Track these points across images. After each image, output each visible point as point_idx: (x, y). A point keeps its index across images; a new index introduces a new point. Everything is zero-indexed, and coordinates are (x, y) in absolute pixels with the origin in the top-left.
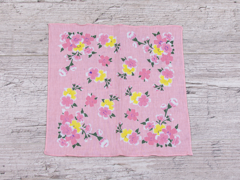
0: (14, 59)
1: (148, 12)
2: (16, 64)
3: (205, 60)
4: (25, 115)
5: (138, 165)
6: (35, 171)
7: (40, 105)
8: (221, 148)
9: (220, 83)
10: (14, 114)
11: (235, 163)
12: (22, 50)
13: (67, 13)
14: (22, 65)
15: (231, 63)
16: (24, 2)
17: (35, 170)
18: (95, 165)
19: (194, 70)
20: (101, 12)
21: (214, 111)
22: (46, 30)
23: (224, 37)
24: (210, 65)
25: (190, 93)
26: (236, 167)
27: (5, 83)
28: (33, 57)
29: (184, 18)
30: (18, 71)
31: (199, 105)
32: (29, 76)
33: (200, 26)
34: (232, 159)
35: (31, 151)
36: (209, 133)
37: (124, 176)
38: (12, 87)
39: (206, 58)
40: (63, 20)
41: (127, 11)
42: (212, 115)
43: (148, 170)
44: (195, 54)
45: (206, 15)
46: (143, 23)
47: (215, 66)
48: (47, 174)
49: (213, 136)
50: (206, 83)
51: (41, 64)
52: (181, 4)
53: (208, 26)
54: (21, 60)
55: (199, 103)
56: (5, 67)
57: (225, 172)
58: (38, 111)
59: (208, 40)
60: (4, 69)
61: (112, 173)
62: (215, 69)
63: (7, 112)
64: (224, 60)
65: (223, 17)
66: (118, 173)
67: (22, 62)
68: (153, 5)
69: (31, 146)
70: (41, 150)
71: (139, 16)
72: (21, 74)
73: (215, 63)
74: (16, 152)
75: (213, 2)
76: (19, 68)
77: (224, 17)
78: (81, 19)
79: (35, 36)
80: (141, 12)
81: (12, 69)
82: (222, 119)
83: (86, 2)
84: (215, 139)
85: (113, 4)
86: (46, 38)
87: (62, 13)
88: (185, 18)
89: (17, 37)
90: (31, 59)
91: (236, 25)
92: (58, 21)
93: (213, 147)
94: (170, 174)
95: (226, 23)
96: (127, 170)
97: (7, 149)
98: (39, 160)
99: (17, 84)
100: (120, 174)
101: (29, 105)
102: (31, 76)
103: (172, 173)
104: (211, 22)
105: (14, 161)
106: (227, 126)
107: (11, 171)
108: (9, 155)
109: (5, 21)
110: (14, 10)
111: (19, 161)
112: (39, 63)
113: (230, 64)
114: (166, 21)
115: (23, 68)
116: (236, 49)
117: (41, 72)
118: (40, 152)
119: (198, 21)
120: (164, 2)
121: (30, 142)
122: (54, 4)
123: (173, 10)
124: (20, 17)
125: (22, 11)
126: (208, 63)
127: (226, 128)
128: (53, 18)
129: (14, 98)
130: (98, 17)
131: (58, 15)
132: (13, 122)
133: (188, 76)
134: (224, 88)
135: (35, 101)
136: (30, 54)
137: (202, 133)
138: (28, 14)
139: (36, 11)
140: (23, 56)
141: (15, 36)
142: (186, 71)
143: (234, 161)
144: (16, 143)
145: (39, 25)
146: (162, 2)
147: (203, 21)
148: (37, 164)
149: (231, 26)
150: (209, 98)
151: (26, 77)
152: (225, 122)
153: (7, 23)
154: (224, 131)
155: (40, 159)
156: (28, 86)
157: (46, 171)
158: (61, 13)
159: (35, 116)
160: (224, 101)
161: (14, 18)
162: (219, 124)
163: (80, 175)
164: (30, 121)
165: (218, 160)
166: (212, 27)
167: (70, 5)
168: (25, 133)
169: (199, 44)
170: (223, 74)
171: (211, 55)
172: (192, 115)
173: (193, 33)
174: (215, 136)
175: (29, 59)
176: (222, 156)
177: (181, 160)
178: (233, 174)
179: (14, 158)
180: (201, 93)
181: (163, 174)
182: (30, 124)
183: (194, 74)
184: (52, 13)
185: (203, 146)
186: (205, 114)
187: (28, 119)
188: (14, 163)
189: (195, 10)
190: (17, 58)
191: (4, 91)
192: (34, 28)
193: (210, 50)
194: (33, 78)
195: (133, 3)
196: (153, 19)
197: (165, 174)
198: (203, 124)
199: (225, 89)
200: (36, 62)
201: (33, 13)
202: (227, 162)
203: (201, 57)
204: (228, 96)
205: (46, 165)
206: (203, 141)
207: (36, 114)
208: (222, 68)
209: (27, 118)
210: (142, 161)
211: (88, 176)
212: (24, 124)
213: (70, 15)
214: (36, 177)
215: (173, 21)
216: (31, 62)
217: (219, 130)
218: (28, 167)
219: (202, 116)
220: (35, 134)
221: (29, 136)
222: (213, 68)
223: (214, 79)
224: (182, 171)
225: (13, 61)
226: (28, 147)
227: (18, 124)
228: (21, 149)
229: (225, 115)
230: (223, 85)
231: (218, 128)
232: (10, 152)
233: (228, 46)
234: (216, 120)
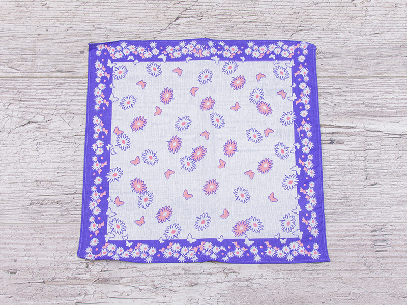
0: (36, 82)
1: (265, 6)
2: (39, 91)
3: (361, 87)
4: (53, 176)
6: (68, 271)
7: (78, 160)
8: (387, 237)
9: (386, 126)
10: (34, 173)
12: (51, 67)
13: (126, 7)
14: (49, 92)
17: (67, 269)
19: (341, 103)
20: (185, 6)
21: (376, 173)
22: (90, 35)
23: (394, 48)
24: (370, 96)
25: (335, 142)
27: (20, 122)
28: (68, 80)
29: (326, 17)
30: (42, 102)
31: (350, 163)
32: (61, 111)
33: (354, 29)
35: (61, 236)
36: (368, 211)
37: (220, 281)
38: (31, 128)
39: (364, 83)
40: (119, 18)
41: (228, 5)
42: (373, 180)
43: (261, 272)
44: (344, 77)
45: (364, 11)
46: (254, 24)
47: (379, 97)
48: (88, 276)
49: (374, 217)
50: (363, 126)
51: (81, 91)
53: (367, 30)
54: (47, 84)
56: (21, 95)
57: (394, 279)
58: (75, 169)
59: (367, 54)
60: (19, 99)
61: (200, 276)
62: (379, 104)
63: (23, 170)
64: (394, 87)
65: (392, 16)
66: (209, 275)
67: (50, 87)
69: (62, 227)
71: (248, 13)
72: (48, 107)
73: (379, 93)
74: (37, 237)
76: (44, 97)
77: (395, 16)
78: (150, 17)
79: (71, 44)
80: (252, 6)
81: (33, 100)
82: (390, 188)
84: (378, 221)
87: (119, 7)
88: (328, 17)
89: (42, 46)
90: (64, 83)
92: (111, 20)
94: (299, 279)
95: (398, 25)
96: (226, 271)
97: (21, 232)
99: (40, 123)
100: (213, 278)
101: (60, 160)
102: (65, 111)
103: (303, 278)
104: (373, 24)
105: (33, 252)
106: (398, 199)
107: (27, 269)
108: (25, 242)
109: (22, 20)
110: (38, 2)
111: (41, 252)
112: (78, 89)
113: (405, 94)
114: (294, 22)
115: (51, 97)
117: (82, 105)
119: (350, 21)
121: (60, 221)
123: (306, 4)
124: (48, 14)
126: (367, 92)
127: (396, 203)
128: (102, 15)
129: (35, 147)
130: (180, 15)
131: (112, 10)
132: (33, 187)
133: (331, 114)
134: (394, 134)
135: (70, 152)
136: (64, 75)
137: (355, 211)
138: (61, 9)
139: (74, 3)
140: (51, 77)
141: (38, 44)
142: (329, 106)
144: (36, 222)
145: (79, 26)
147: (359, 22)
148: (71, 258)
150: (367, 151)
151: (55, 113)
152: (395, 192)
153: (25, 23)
154: (394, 208)
156: (59, 127)
157: (87, 270)
158: (116, 7)
159: (70, 178)
160: (394, 157)
161: (37, 14)
162: (386, 196)
163: (145, 278)
164: (61, 187)
165: (383, 257)
166: (374, 32)
168: (52, 206)
169: (351, 60)
170: (393, 111)
171: (372, 79)
172: (338, 180)
173: (341, 42)
174: (377, 216)
175: (61, 83)
176: (390, 251)
179: (32, 247)
180: (353, 144)
181: (287, 280)
182: (62, 190)
183: (342, 111)
184: (102, 7)
185: (357, 233)
186: (360, 180)
187: (57, 183)
188: (33, 256)
189: (345, 4)
190: (41, 80)
191: (19, 135)
192: (71, 31)
193: (369, 71)
194: (67, 115)
196: (272, 17)
197: (291, 279)
198: (356, 195)
199: (395, 136)
200: (73, 88)
201: (69, 6)
202: (398, 262)
203: (354, 83)
204: (401, 148)
205: (86, 260)
206: (357, 224)
207: (72, 175)
208: (390, 102)
209: (55, 181)
211: (159, 280)
212: (50, 191)
213: (133, 11)
214: (69, 280)
215: (307, 21)
216: (65, 88)
217: (385, 206)
218: (56, 263)
219: (354, 183)
220: (70, 208)
221: (60, 211)
222: (376, 102)
223: (376, 119)
224: (320, 275)
225: (35, 86)
226: (57, 229)
227: (41, 191)
228: (45, 232)
229: (396, 182)
230: (393, 131)
231: (382, 202)
232: (27, 237)
233: (401, 64)
234: (379, 189)
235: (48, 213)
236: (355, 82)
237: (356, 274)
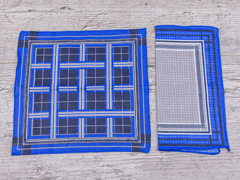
1: (135, 18)
5: (126, 166)
6: (27, 174)
11: (221, 163)
13: (56, 21)
16: (15, 12)
17: (27, 173)
18: (84, 167)
20: (89, 19)
26: (223, 167)
29: (169, 23)
37: (113, 177)
40: (52, 28)
41: (114, 18)
43: (136, 171)
48: (38, 177)
52: (166, 10)
57: (212, 172)
61: (101, 174)
65: (207, 21)
66: (107, 174)
68: (139, 11)
71: (125, 22)
75: (197, 6)
77: (208, 21)
78: (70, 26)
80: (128, 18)
83: (75, 10)
85: (100, 11)
87: (52, 21)
89: (9, 45)
94: (158, 174)
96: (116, 171)
99: (9, 90)
100: (109, 175)
103: (160, 173)
108: (2, 158)
110: (6, 20)
111: (11, 164)
114: (152, 27)
120: (149, 8)
122: (44, 13)
123: (158, 16)
124: (12, 26)
125: (14, 20)
128: (43, 26)
130: (87, 24)
131: (48, 23)
132: (6, 127)
138: (20, 23)
139: (27, 20)
141: (7, 44)
143: (220, 161)
144: (8, 146)
146: (148, 8)
148: (28, 167)
157: (38, 173)
158: (51, 21)
161: (6, 27)
163: (70, 177)
167: (59, 14)
177: (168, 160)
178: (220, 173)
179: (6, 161)
181: (151, 175)
184: (43, 21)
188: (7, 166)
189: (180, 15)
195: (120, 10)
196: (139, 24)
197: (153, 174)
201: (24, 22)
202: (213, 162)
205: (37, 168)
210: (130, 163)
211: (78, 178)
213: (60, 23)
224: (170, 172)
232: (3, 155)
237: (190, 170)
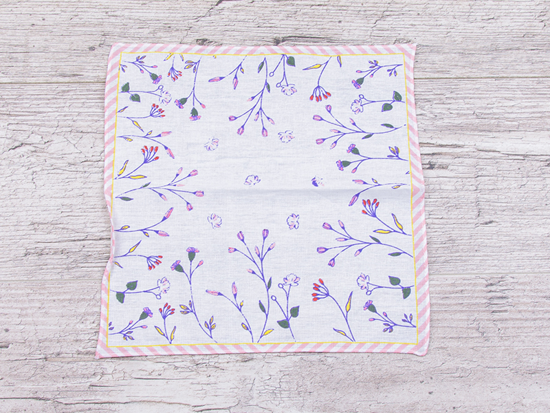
0: (30, 90)
2: (34, 102)
3: (471, 92)
4: (55, 216)
7: (89, 195)
8: (507, 293)
9: (505, 144)
10: (29, 213)
12: (50, 70)
14: (48, 104)
15: (531, 98)
19: (444, 114)
21: (491, 208)
22: (102, 25)
23: (515, 39)
24: (483, 103)
25: (436, 166)
27: (9, 144)
28: (74, 87)
30: (39, 117)
31: (456, 195)
32: (64, 129)
33: (459, 14)
34: (534, 317)
35: (68, 297)
36: (480, 258)
38: (25, 152)
39: (474, 87)
42: (487, 217)
44: (447, 78)
46: (325, 8)
47: (494, 105)
49: (489, 266)
50: (474, 144)
51: (90, 101)
53: (478, 14)
54: (45, 92)
55: (457, 190)
56: (10, 108)
58: (85, 207)
59: (478, 46)
60: (8, 113)
62: (495, 114)
63: (15, 209)
64: (514, 91)
67: (49, 97)
69: (69, 285)
70: (92, 295)
72: (47, 123)
73: (494, 100)
74: (35, 298)
76: (41, 110)
79: (77, 38)
81: (27, 114)
82: (511, 227)
84: (494, 271)
86: (102, 42)
90: (68, 91)
91: (543, 13)
92: (130, 5)
93: (490, 291)
95: (520, 7)
97: (13, 291)
98: (88, 317)
101: (64, 194)
102: (69, 129)
104: (485, 7)
105: (30, 319)
106: (521, 242)
107: (23, 341)
109: (10, 6)
112: (87, 99)
113: (530, 100)
115: (50, 110)
116: (542, 67)
117: (93, 120)
118: (90, 300)
119: (455, 2)
126: (478, 98)
127: (519, 248)
129: (31, 177)
133: (430, 128)
134: (516, 155)
135: (78, 184)
136: (67, 79)
137: (464, 258)
140: (51, 83)
142: (427, 118)
145: (87, 14)
147: (467, 3)
149: (531, 14)
150: (480, 178)
151: (57, 131)
152: (517, 233)
153: (14, 9)
154: (516, 254)
155: (88, 315)
156: (62, 150)
159: (78, 219)
160: (515, 185)
162: (505, 238)
164: (66, 230)
166: (487, 18)
168: (55, 257)
169: (457, 55)
170: (513, 123)
171: (485, 80)
172: (441, 217)
173: (443, 30)
174: (493, 264)
175: (64, 91)
176: (511, 311)
180: (461, 168)
183: (445, 124)
185: (467, 288)
186: (470, 217)
187: (61, 226)
190: (37, 87)
191: (8, 162)
192: (76, 20)
193: (482, 69)
194: (73, 134)
198: (465, 238)
199: (516, 157)
200: (80, 97)
203: (461, 87)
204: (525, 173)
206: (467, 276)
207: (81, 214)
208: (510, 111)
209: (59, 222)
212: (52, 237)
214: (80, 356)
215: (397, 3)
216: (69, 97)
217: (504, 251)
218: (61, 333)
219: (463, 221)
220: (79, 259)
221: (65, 264)
222: (490, 111)
223: (491, 135)
225: (29, 95)
226: (62, 287)
227: (39, 237)
228: (46, 292)
229: (518, 219)
230: (513, 150)
231: (500, 247)
233: (524, 60)
234: (496, 229)
235: (49, 267)
236: (463, 84)
